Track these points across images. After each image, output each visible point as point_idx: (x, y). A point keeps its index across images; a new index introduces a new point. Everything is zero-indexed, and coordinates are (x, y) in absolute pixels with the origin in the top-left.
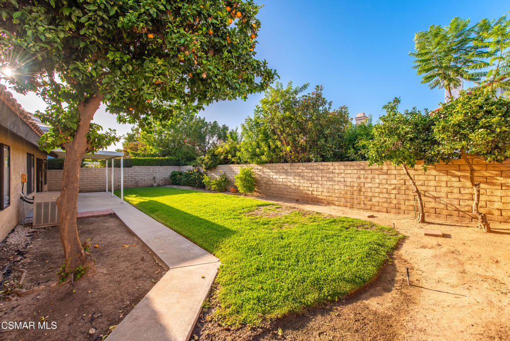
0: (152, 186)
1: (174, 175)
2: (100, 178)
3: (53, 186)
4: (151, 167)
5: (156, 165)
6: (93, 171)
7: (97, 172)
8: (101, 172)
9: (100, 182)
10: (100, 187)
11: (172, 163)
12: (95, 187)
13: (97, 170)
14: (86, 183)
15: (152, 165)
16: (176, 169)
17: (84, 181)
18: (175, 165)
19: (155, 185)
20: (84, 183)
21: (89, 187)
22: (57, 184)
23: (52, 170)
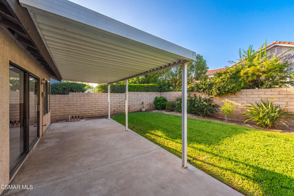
0: (141, 111)
1: (157, 101)
2: (99, 104)
3: (57, 112)
4: (140, 93)
5: (144, 91)
6: (93, 96)
7: (96, 98)
8: (100, 98)
9: (99, 108)
10: (99, 112)
11: (155, 90)
12: (95, 112)
13: (96, 96)
14: (88, 108)
15: (140, 91)
16: (158, 95)
17: (86, 106)
18: (158, 91)
19: (144, 110)
20: (85, 108)
21: (89, 112)
22: (61, 110)
23: (56, 95)
